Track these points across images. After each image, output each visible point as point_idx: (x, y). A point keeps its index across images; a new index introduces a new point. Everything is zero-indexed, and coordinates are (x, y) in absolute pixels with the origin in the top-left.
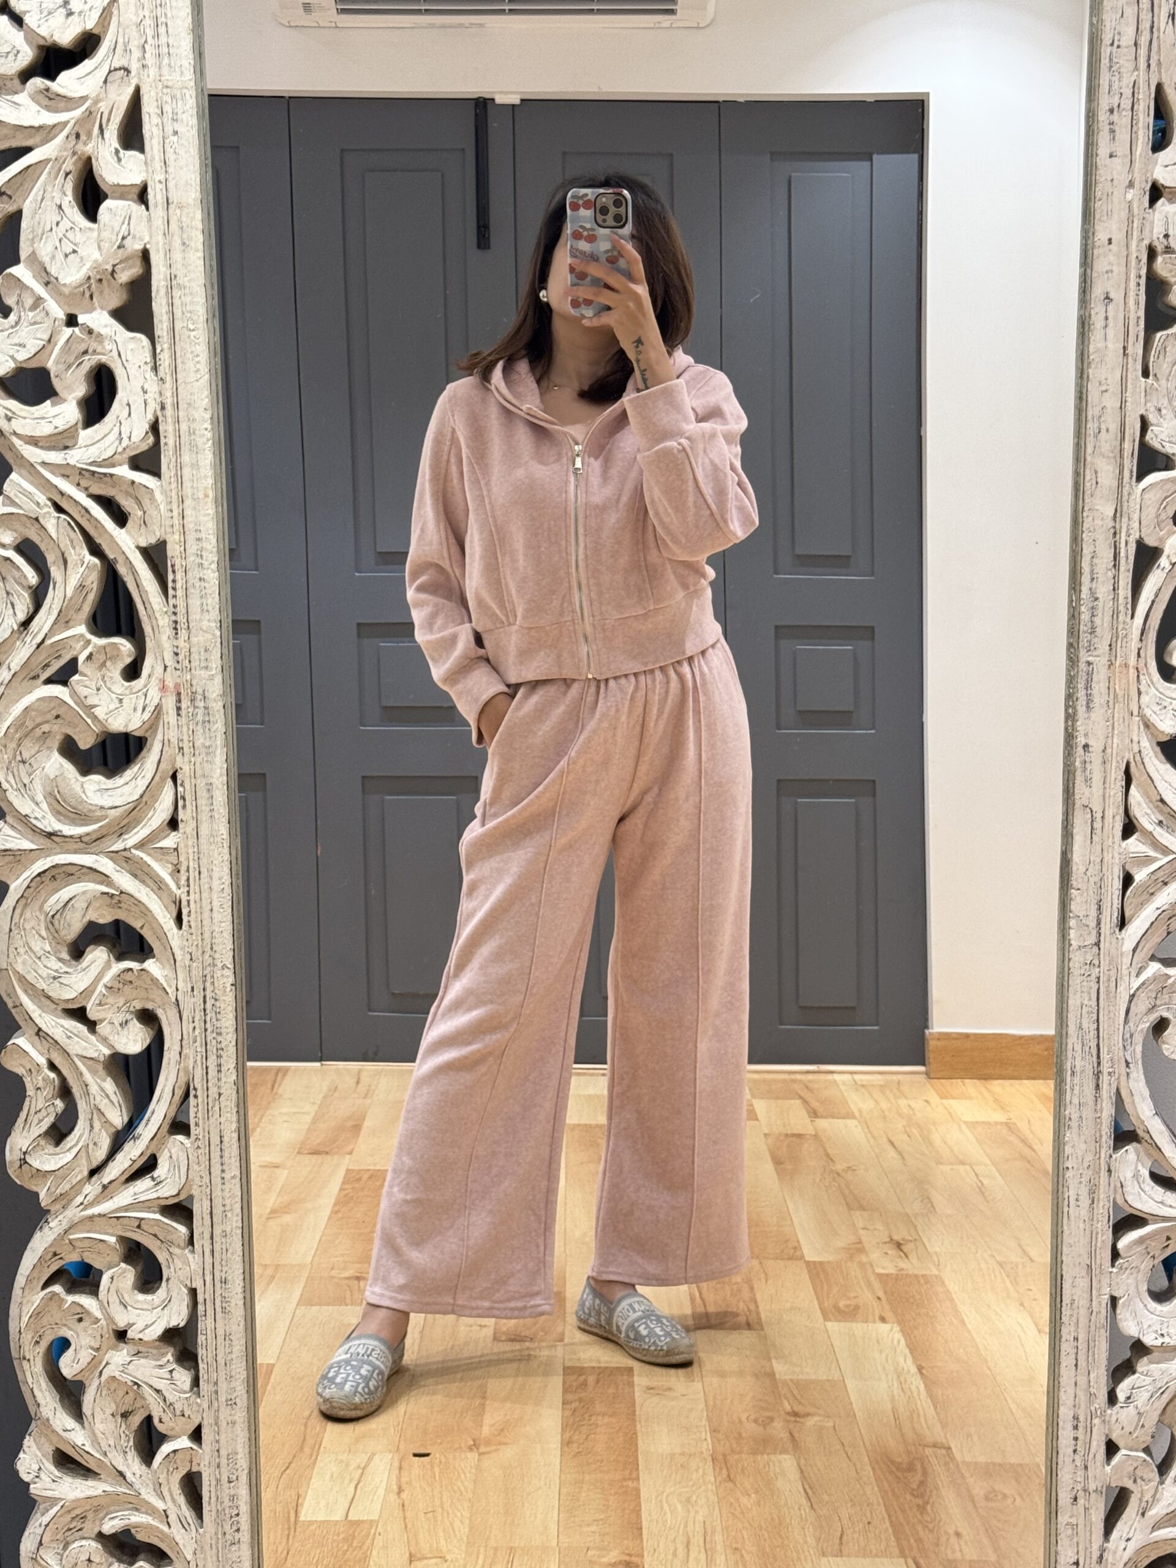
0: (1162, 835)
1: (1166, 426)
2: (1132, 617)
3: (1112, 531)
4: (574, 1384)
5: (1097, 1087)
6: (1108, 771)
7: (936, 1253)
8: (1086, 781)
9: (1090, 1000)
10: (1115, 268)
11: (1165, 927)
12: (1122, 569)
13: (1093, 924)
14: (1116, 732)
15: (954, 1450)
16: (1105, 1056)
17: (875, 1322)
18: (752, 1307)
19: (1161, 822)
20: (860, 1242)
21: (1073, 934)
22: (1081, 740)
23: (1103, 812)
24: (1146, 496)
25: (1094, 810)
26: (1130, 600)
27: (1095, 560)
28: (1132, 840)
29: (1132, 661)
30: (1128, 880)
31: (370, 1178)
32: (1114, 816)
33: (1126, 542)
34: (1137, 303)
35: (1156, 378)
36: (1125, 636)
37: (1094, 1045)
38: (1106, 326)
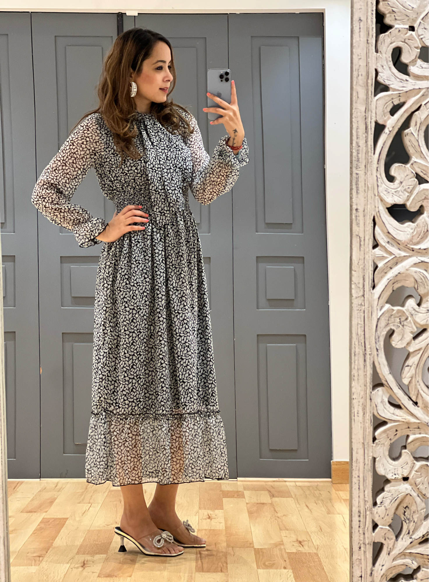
0: (388, 247)
1: (385, 72)
2: (374, 153)
3: (365, 117)
5: (365, 361)
6: (366, 219)
8: (357, 224)
9: (361, 321)
10: (363, 7)
11: (391, 288)
12: (369, 133)
13: (361, 286)
14: (369, 203)
16: (368, 347)
19: (388, 242)
21: (353, 291)
22: (354, 207)
23: (364, 238)
24: (378, 102)
25: (361, 236)
26: (373, 146)
27: (358, 130)
28: (377, 249)
29: (375, 173)
30: (376, 267)
32: (369, 240)
33: (371, 122)
34: (372, 22)
35: (380, 52)
36: (371, 162)
37: (363, 342)
38: (360, 32)
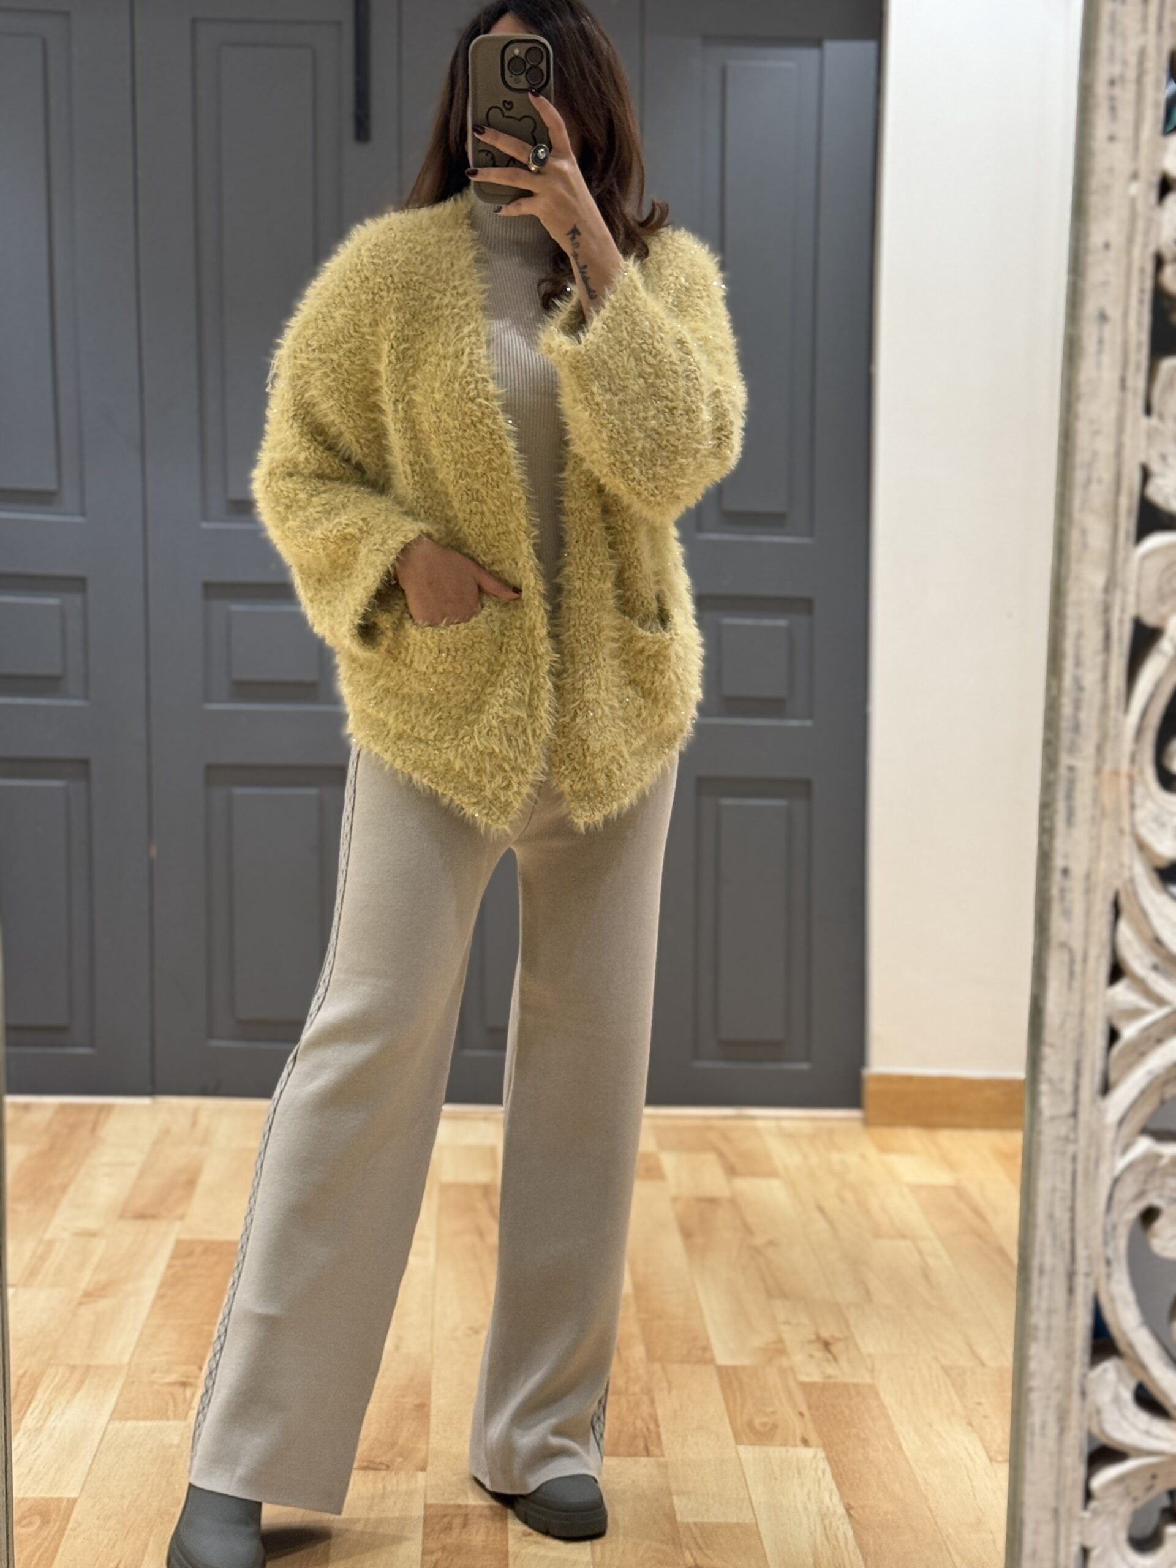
0: (1156, 982)
2: (1126, 713)
3: (1103, 606)
4: (437, 1528)
5: (1071, 1290)
6: (1091, 900)
7: (870, 1355)
8: (1065, 913)
9: (1064, 1182)
10: (1112, 280)
11: (1159, 1095)
12: (1114, 653)
13: (1068, 1088)
14: (1102, 854)
16: (1081, 1252)
17: (796, 1446)
18: (652, 1427)
19: (1155, 967)
20: (780, 1341)
21: (1045, 1102)
22: (1059, 862)
23: (1085, 953)
24: (1145, 564)
25: (1074, 949)
26: (1123, 691)
27: (1082, 642)
28: (1120, 987)
29: (1125, 766)
30: (1113, 1035)
31: (205, 1251)
32: (1098, 958)
33: (1121, 621)
34: (1139, 324)
35: (1161, 417)
36: (1118, 737)
37: (1066, 1237)
38: (1100, 352)
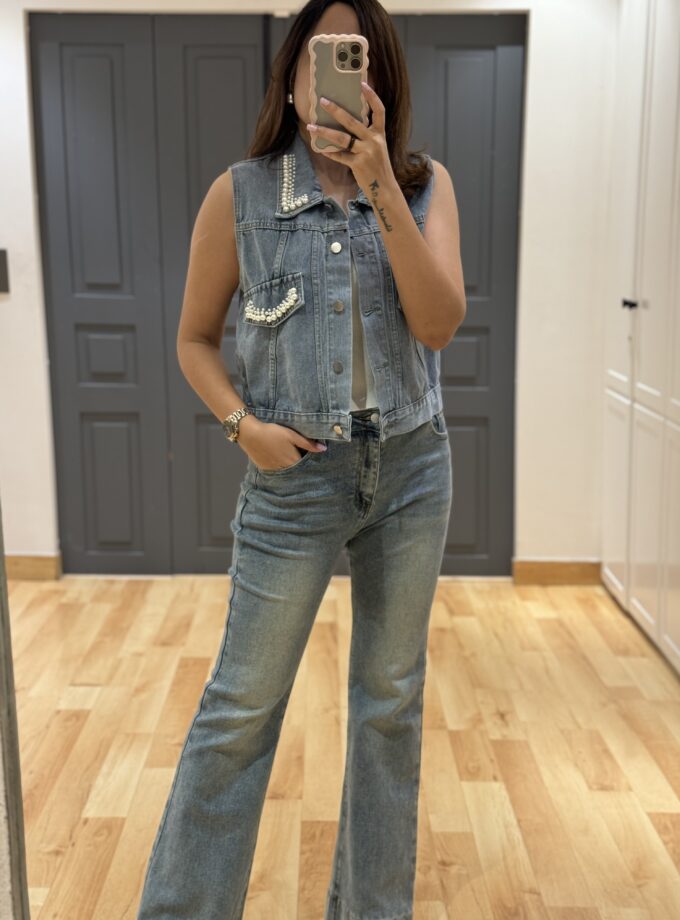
4: (308, 837)
7: (524, 722)
15: (543, 894)
17: (490, 781)
20: (480, 714)
31: (194, 664)
